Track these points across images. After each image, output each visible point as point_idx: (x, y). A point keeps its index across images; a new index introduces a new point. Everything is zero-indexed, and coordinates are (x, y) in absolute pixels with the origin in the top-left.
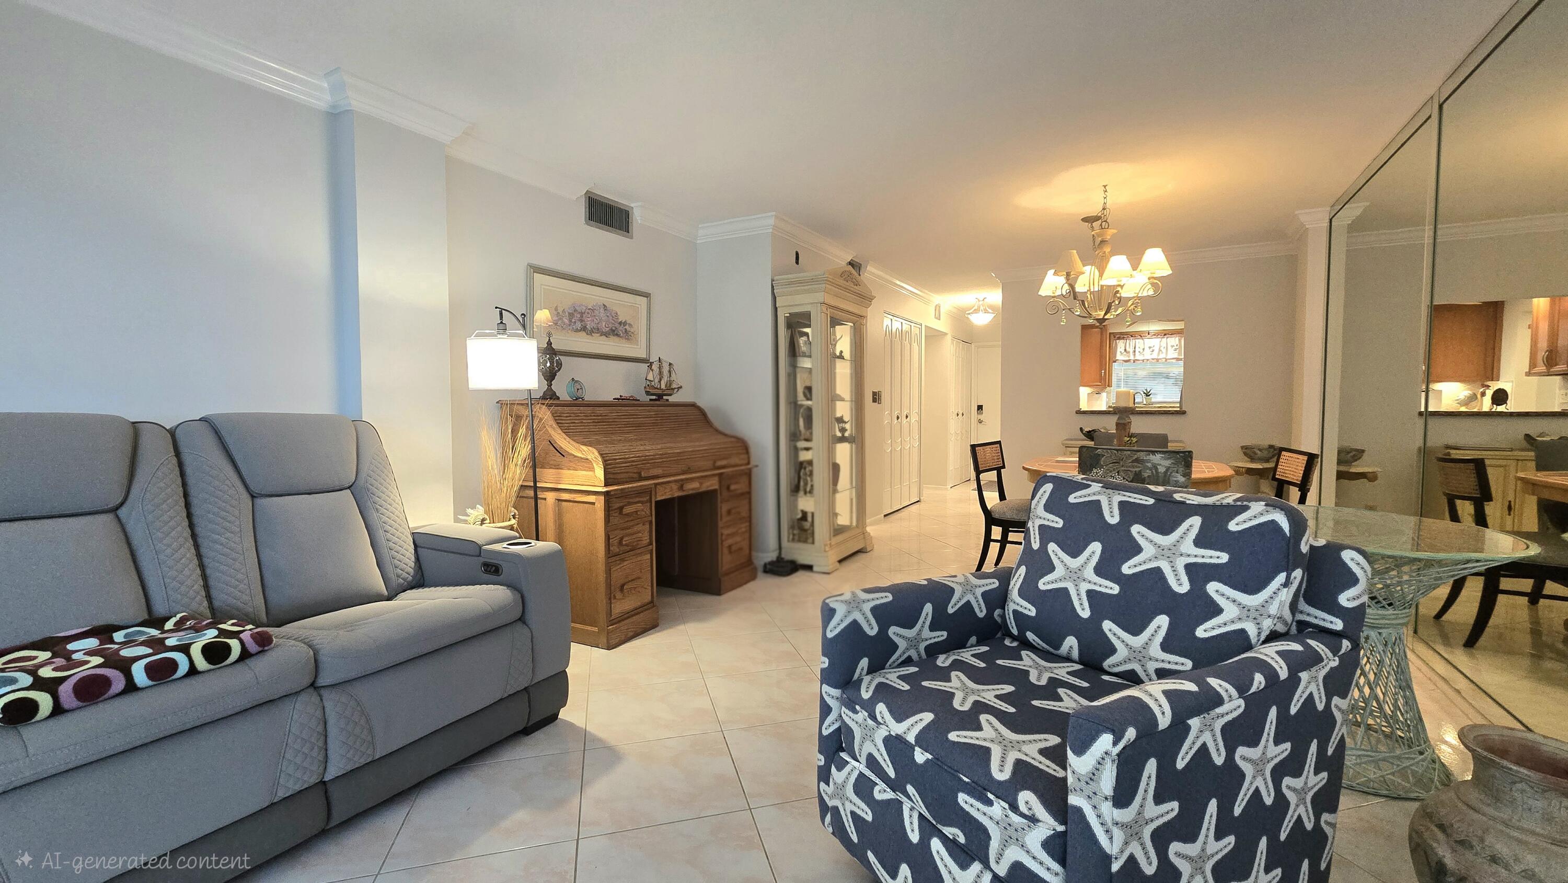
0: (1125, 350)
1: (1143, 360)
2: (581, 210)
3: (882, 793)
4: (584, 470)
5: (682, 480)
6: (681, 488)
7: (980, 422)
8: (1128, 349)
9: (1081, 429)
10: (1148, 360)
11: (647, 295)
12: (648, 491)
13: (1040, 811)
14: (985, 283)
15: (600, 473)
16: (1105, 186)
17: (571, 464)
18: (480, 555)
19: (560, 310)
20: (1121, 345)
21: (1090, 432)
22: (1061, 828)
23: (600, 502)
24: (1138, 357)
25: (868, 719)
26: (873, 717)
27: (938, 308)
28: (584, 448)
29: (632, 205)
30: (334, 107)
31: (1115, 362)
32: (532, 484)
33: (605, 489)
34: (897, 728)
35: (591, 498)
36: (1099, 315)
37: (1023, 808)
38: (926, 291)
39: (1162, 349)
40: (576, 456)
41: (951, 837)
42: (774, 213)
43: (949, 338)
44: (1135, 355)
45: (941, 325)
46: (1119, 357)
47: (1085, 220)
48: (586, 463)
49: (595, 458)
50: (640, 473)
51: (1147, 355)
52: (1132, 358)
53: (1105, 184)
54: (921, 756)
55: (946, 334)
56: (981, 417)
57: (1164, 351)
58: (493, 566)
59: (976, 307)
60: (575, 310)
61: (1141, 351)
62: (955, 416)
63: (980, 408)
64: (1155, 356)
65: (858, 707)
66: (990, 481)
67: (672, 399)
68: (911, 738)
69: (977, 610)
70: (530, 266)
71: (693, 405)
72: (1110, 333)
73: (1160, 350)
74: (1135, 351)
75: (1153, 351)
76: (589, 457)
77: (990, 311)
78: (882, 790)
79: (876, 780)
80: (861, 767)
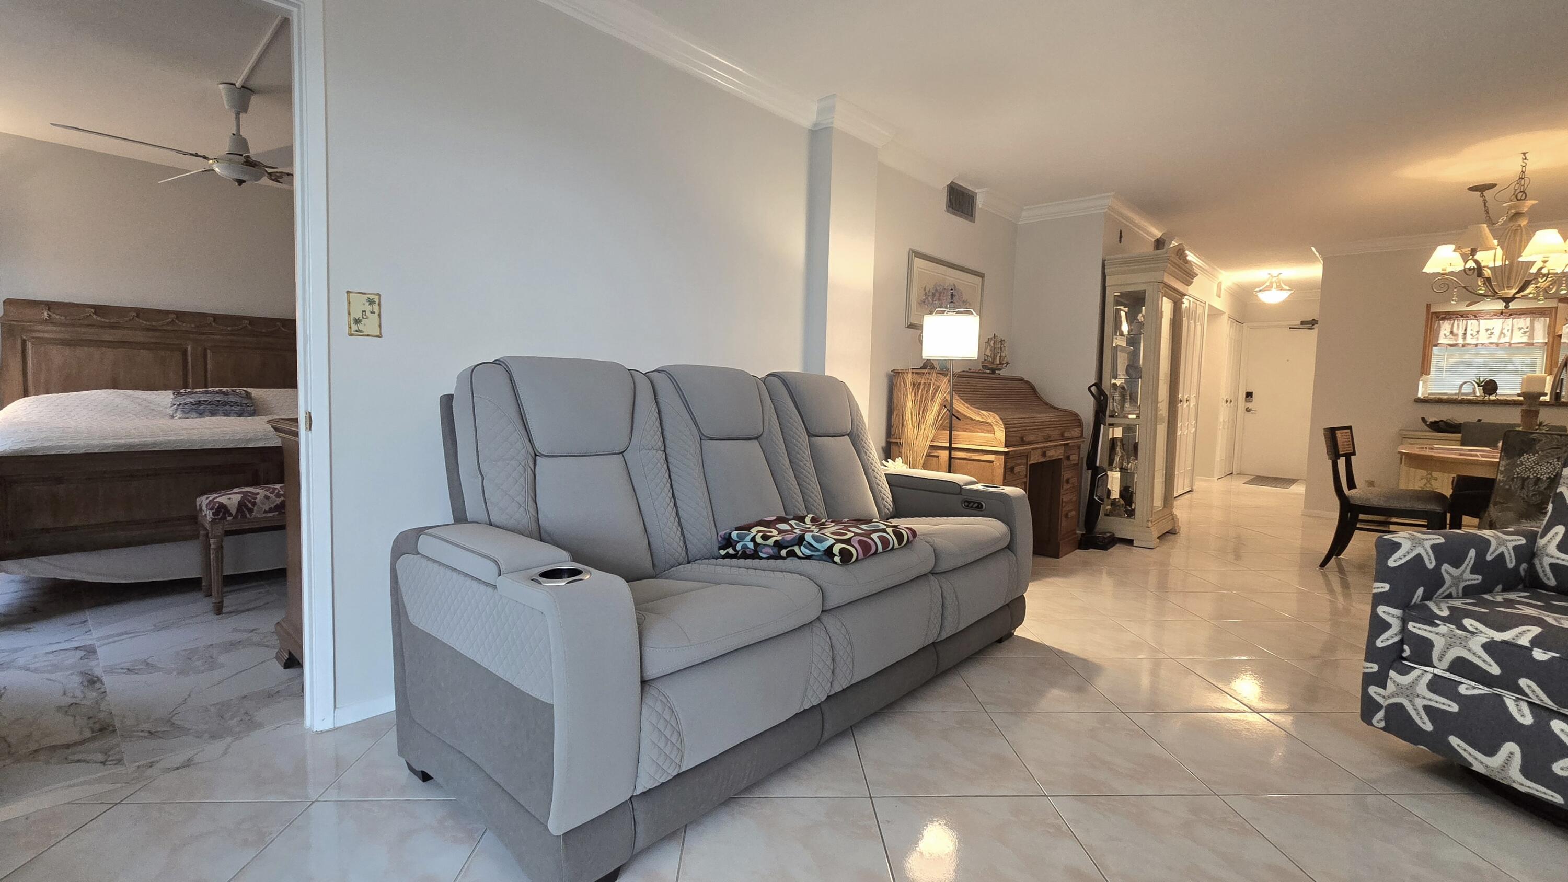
0: (1452, 332)
1: (1476, 345)
2: (943, 199)
3: (1470, 687)
4: (982, 432)
5: (1044, 447)
6: (1044, 454)
7: (1248, 410)
8: (1455, 331)
9: (1423, 419)
10: (1483, 344)
11: (982, 275)
12: (1027, 456)
14: (1309, 259)
15: (1000, 434)
16: (1525, 154)
17: (966, 427)
18: (960, 493)
19: (927, 289)
20: (1445, 327)
21: (1436, 422)
23: (999, 461)
24: (1469, 340)
25: (1456, 630)
27: (1219, 285)
28: (984, 412)
29: (976, 191)
30: (815, 125)
31: (1436, 346)
32: (947, 445)
33: (1006, 450)
34: (1501, 636)
35: (991, 457)
36: (1509, 293)
38: (1215, 267)
39: (1505, 331)
40: (972, 419)
42: (1114, 193)
43: (1225, 317)
44: (1464, 338)
45: (1219, 304)
46: (1442, 340)
47: (1473, 189)
48: (987, 427)
49: (996, 421)
50: (1022, 439)
51: (1483, 338)
52: (1460, 341)
53: (1524, 151)
54: (1539, 655)
55: (1225, 313)
56: (1250, 405)
57: (1508, 334)
58: (975, 503)
59: (1268, 284)
60: (936, 290)
61: (1475, 334)
62: (1224, 401)
63: (1249, 395)
64: (1494, 339)
65: (1438, 621)
66: (1257, 476)
67: (1003, 373)
68: (1524, 642)
69: (1508, 561)
70: (913, 252)
71: (1022, 380)
72: (1433, 313)
73: (1502, 333)
74: (1465, 334)
75: (1492, 334)
76: (989, 421)
77: (1287, 288)
78: (1474, 688)
79: (1463, 680)
80: (1436, 671)
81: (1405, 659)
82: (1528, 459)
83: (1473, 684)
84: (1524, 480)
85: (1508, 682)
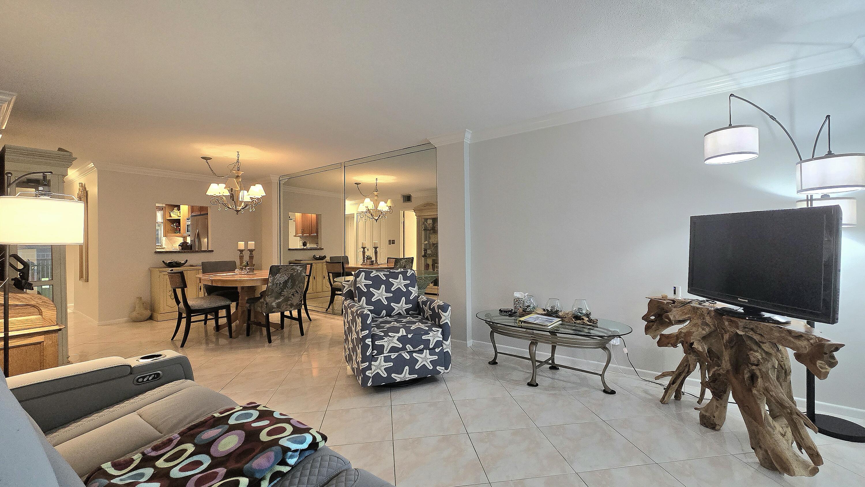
3: (394, 356)
9: (163, 261)
13: (438, 329)
16: (237, 152)
21: (168, 263)
22: (442, 329)
25: (389, 338)
26: (390, 336)
34: (400, 335)
36: (239, 209)
37: (435, 330)
41: (418, 350)
65: (384, 338)
68: (405, 334)
78: (394, 355)
79: (391, 354)
80: (385, 355)
81: (375, 355)
82: (278, 275)
83: (394, 354)
84: (277, 284)
85: (404, 349)
